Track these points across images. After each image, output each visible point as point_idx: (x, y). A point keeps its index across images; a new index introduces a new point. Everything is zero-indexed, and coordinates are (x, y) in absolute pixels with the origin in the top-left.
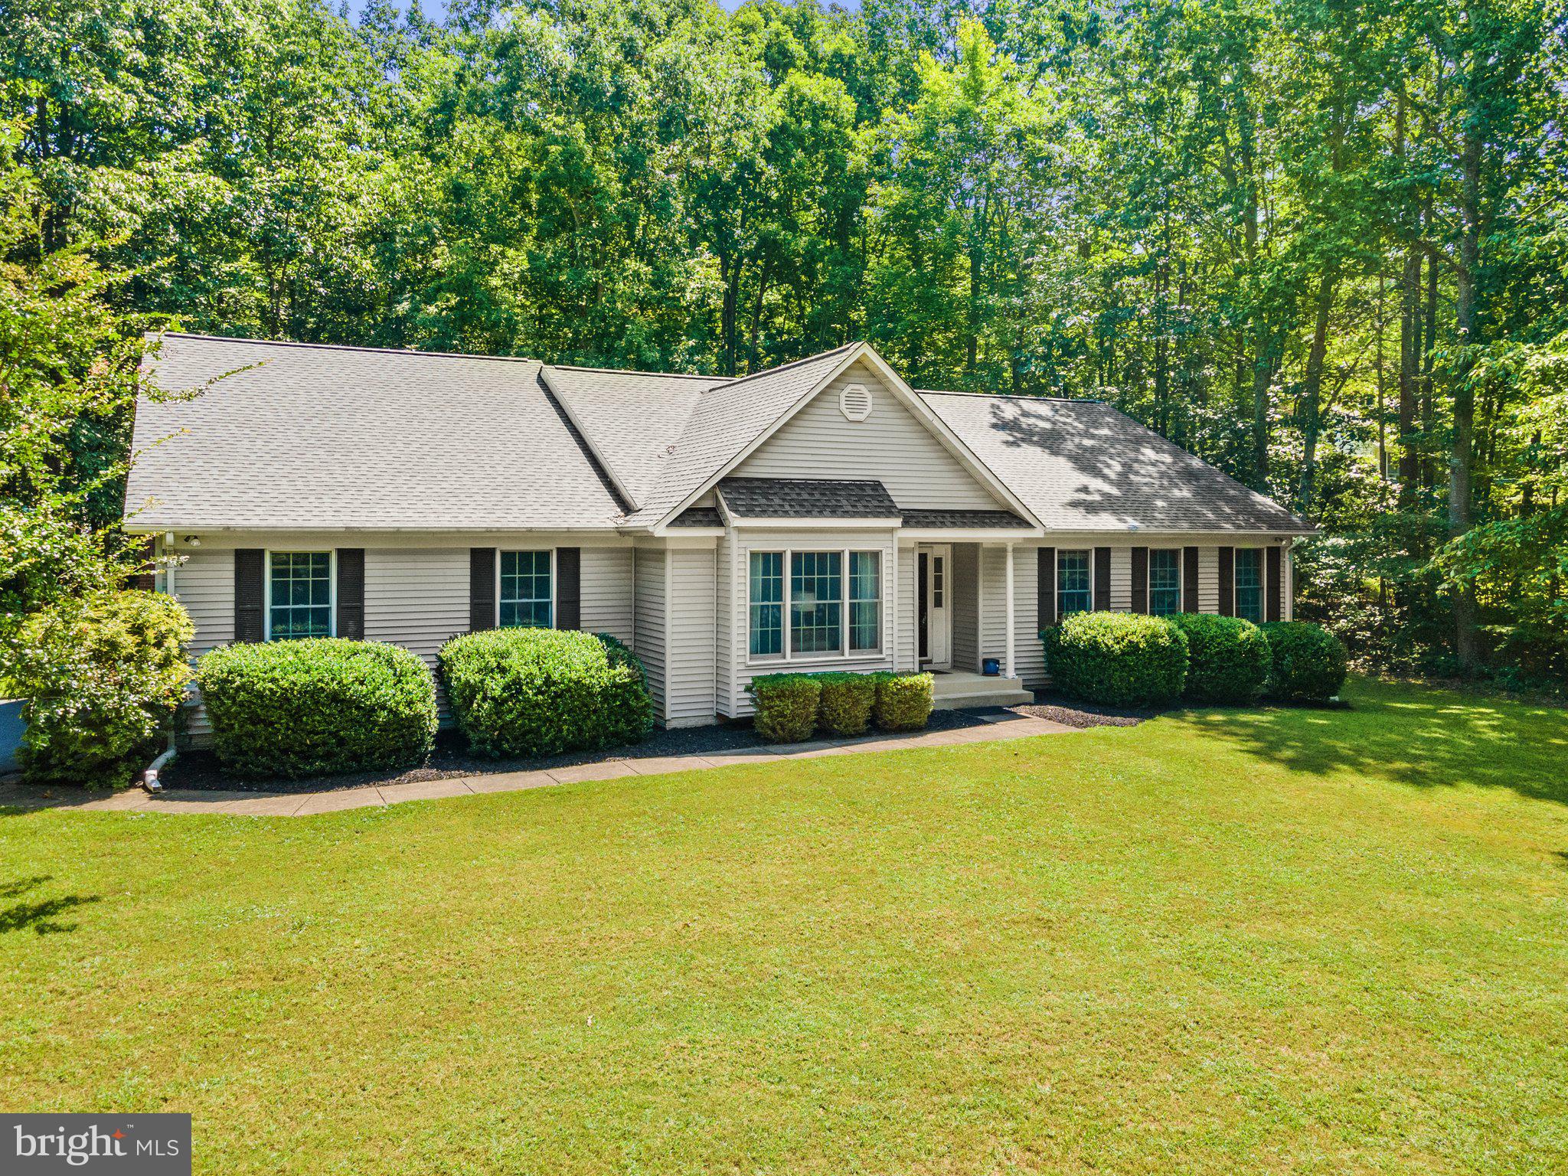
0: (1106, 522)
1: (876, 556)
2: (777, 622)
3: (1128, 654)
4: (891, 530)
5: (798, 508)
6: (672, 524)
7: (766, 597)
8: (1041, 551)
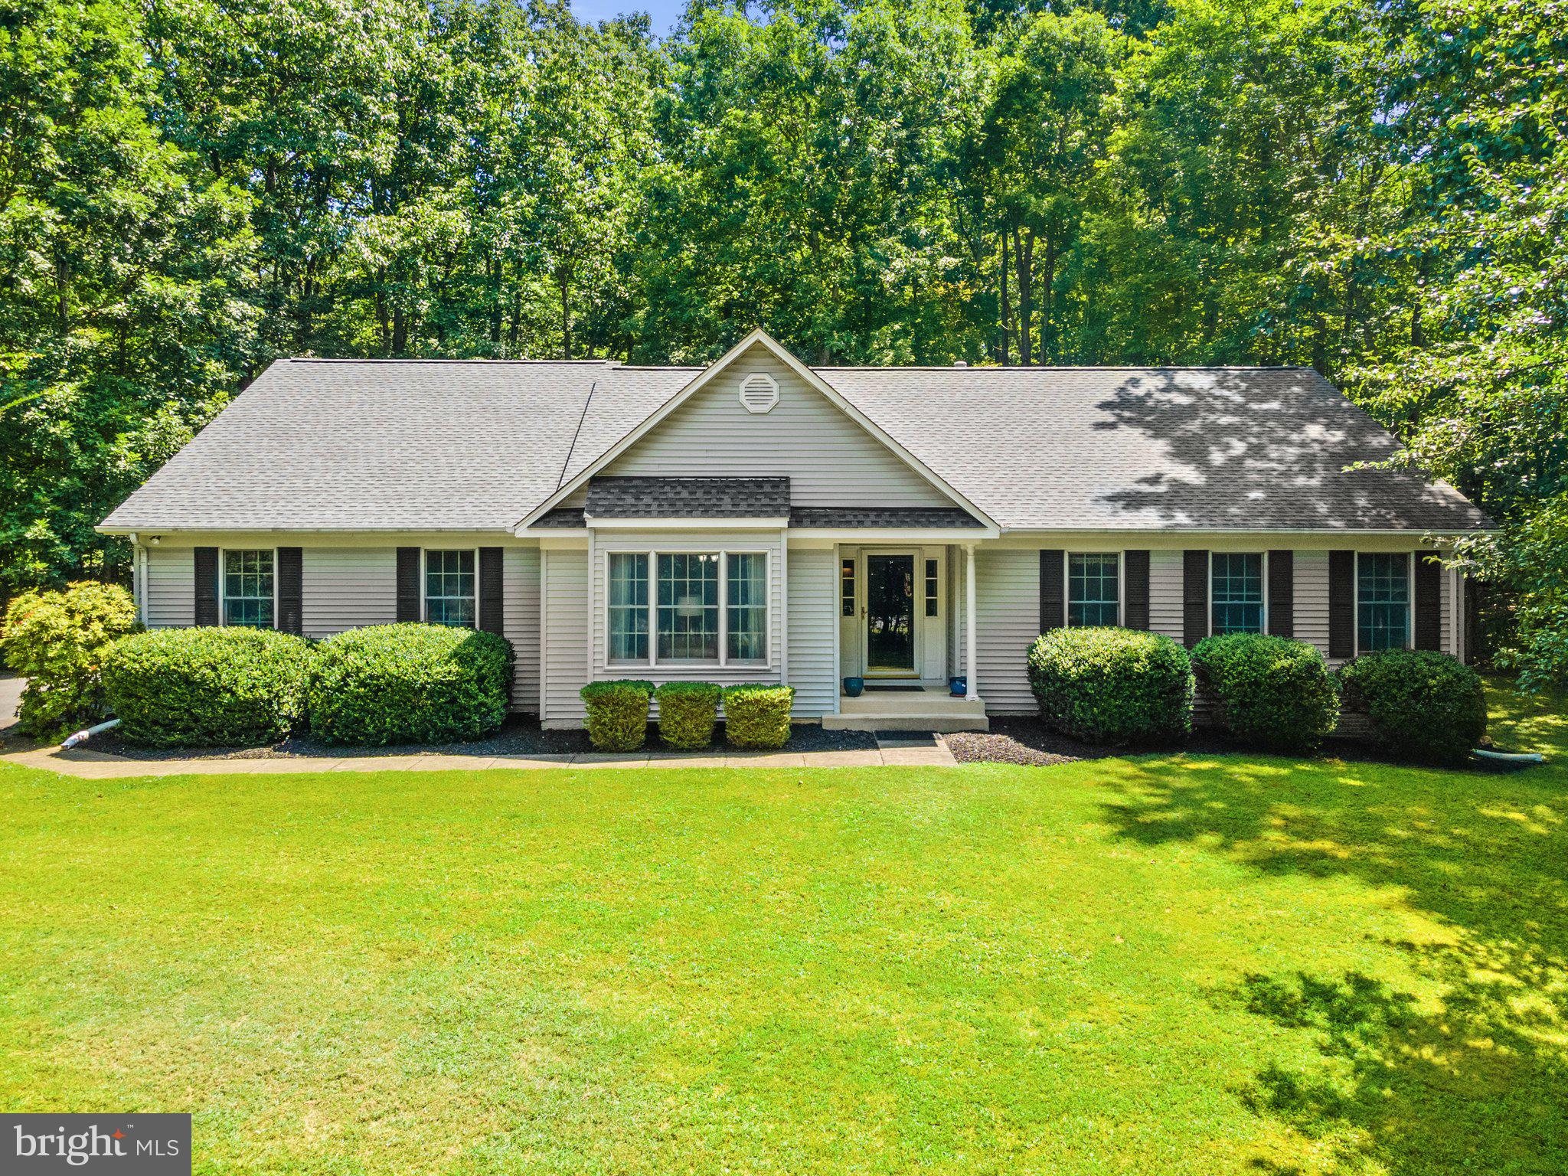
1: (761, 558)
3: (1089, 680)
4: (778, 531)
6: (534, 525)
7: (629, 600)
8: (1045, 555)
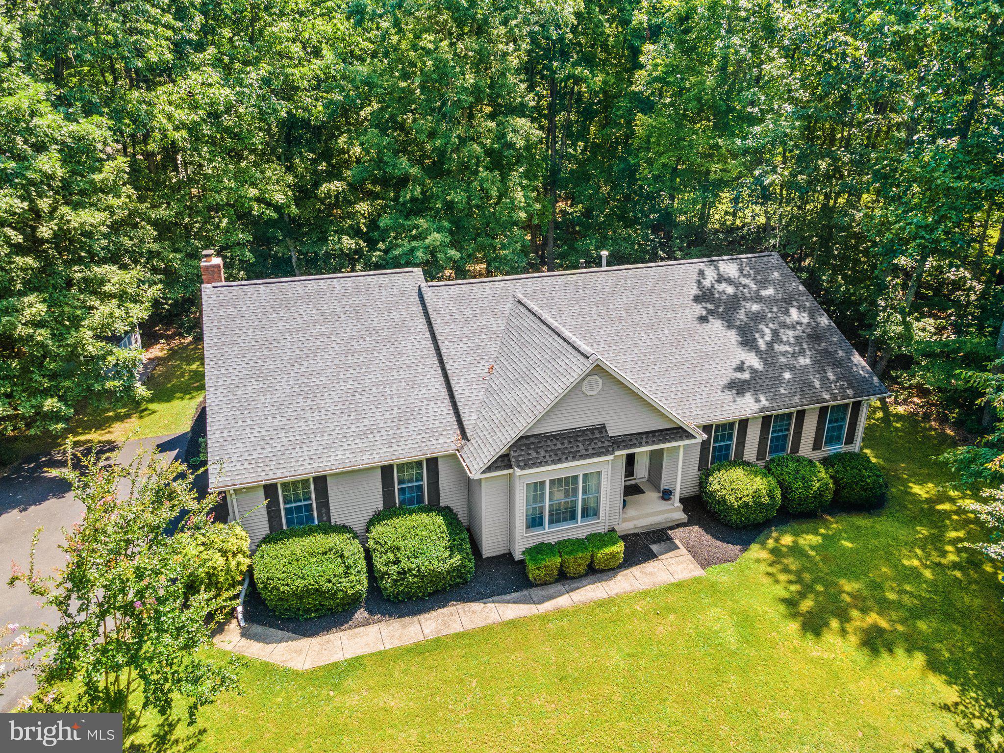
0: (747, 406)
1: (598, 474)
2: (541, 514)
4: (607, 461)
5: (554, 457)
6: (484, 472)
7: (535, 501)
8: (705, 427)
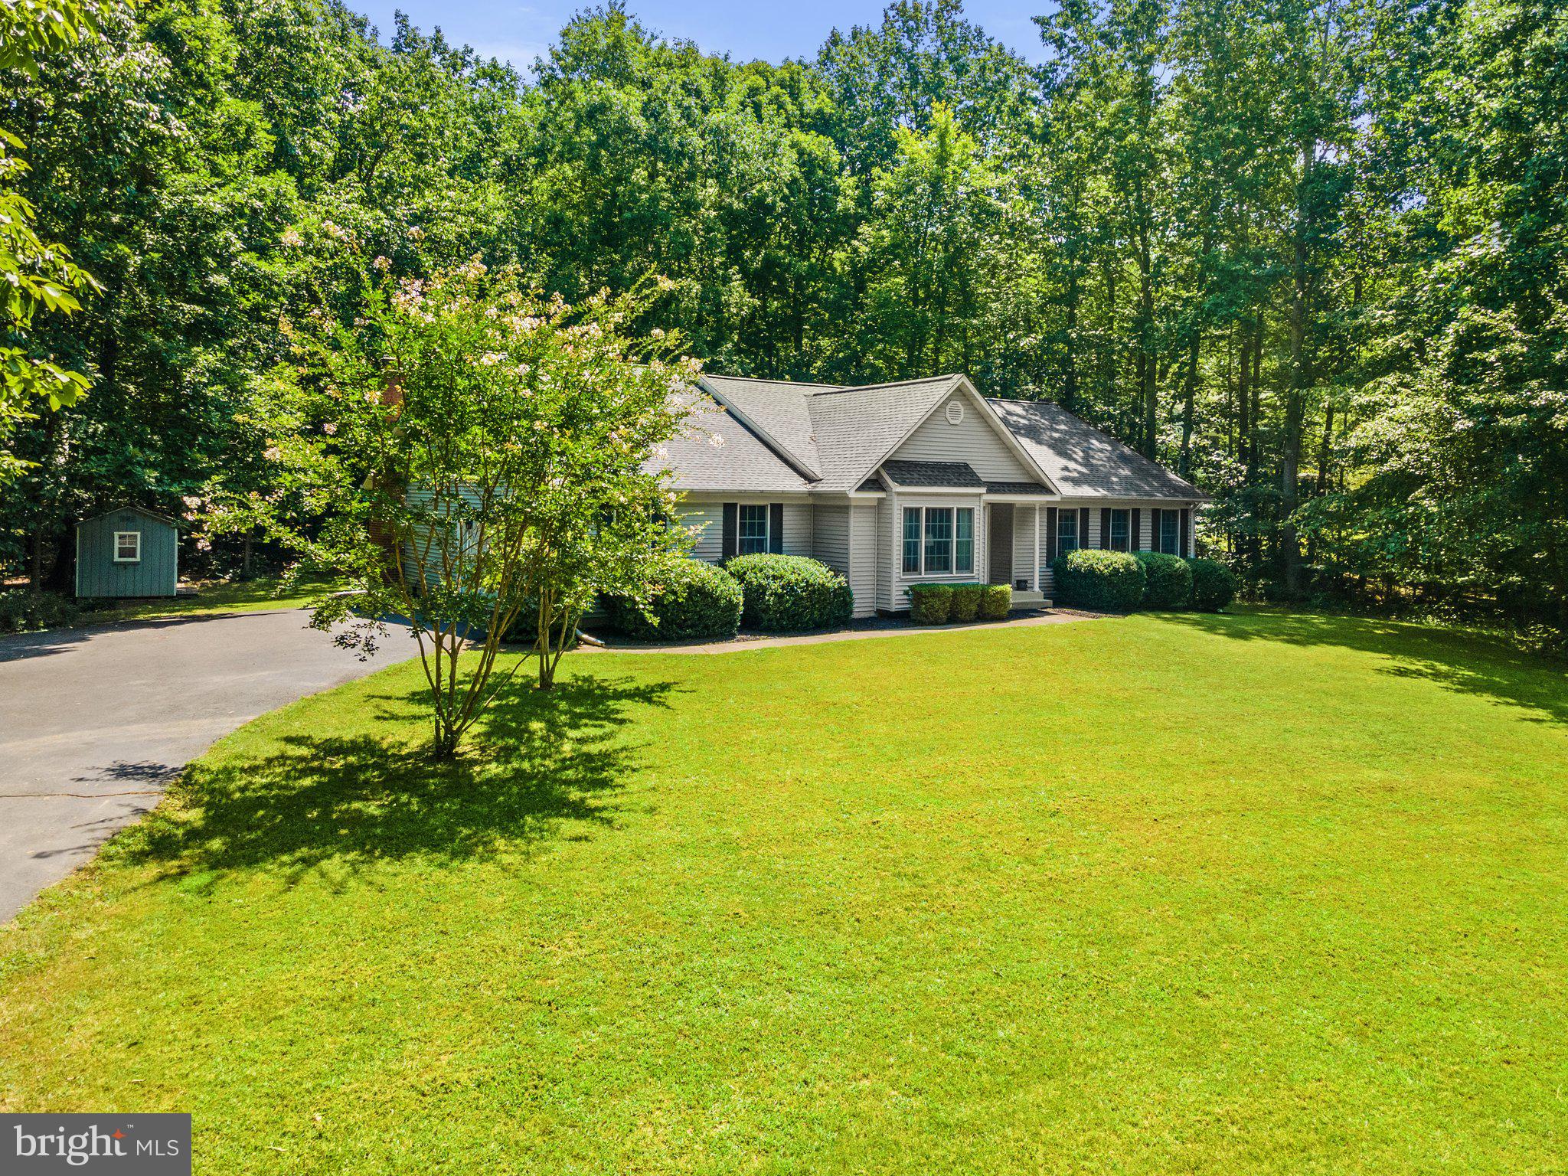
0: (1087, 491)
1: (970, 511)
2: (916, 553)
3: (1116, 576)
4: (980, 495)
5: (929, 480)
6: (858, 490)
7: (910, 536)
8: (1053, 509)
